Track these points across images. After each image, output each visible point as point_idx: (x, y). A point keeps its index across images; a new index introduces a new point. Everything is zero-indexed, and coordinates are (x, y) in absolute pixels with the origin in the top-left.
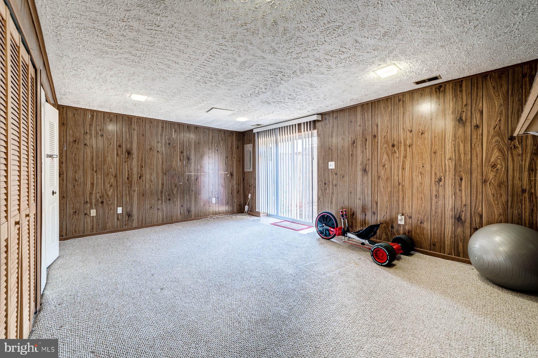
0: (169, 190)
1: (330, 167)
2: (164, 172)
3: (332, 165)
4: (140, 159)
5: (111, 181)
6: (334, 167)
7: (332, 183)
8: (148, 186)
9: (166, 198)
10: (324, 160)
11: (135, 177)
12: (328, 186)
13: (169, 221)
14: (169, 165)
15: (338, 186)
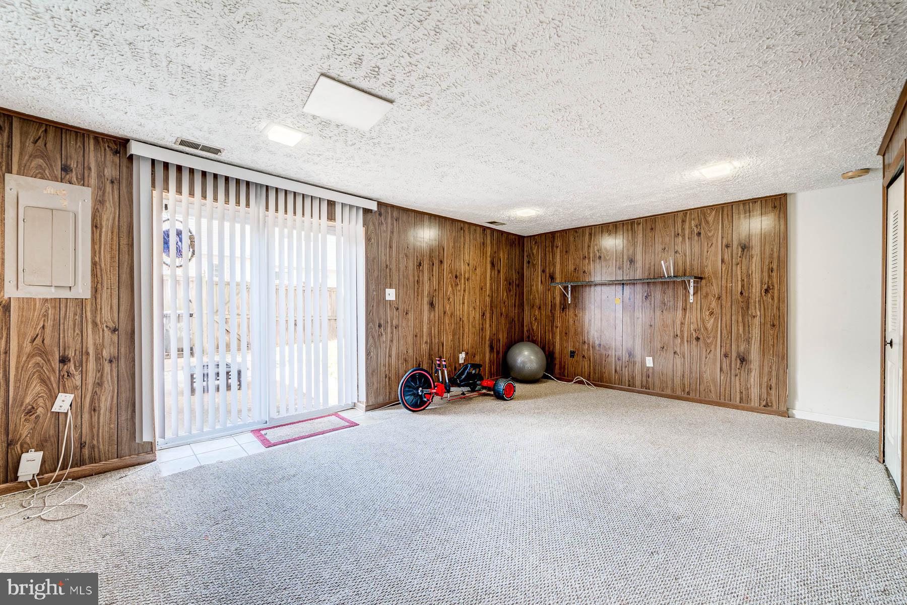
1: (388, 298)
3: (391, 294)
6: (394, 299)
7: (392, 323)
10: (378, 284)
12: (385, 329)
15: (400, 328)
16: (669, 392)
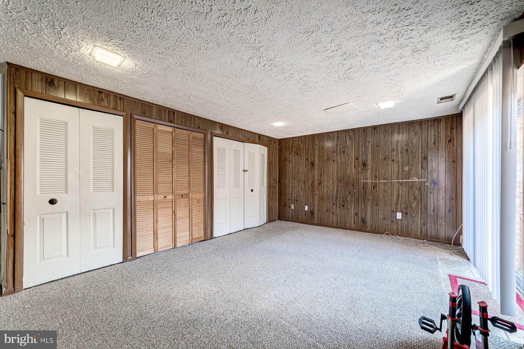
0: (343, 197)
2: (339, 179)
4: (320, 169)
5: (302, 186)
8: (325, 191)
9: (341, 203)
11: (316, 183)
13: (342, 226)
14: (344, 173)
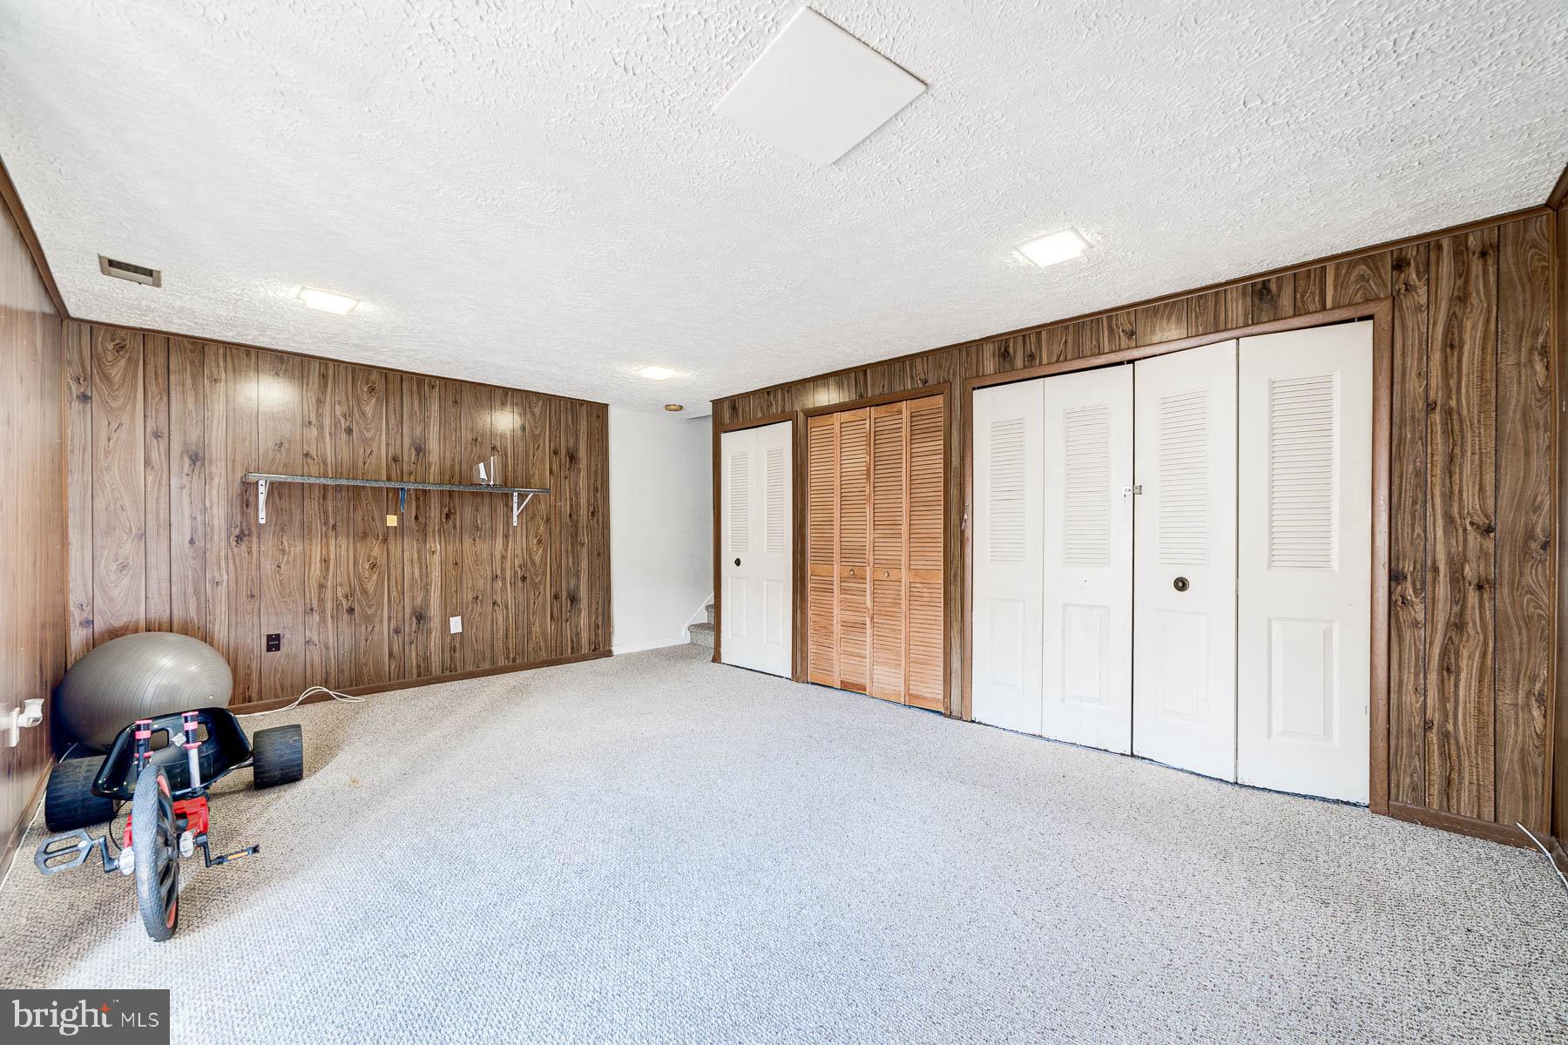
16: (487, 666)
